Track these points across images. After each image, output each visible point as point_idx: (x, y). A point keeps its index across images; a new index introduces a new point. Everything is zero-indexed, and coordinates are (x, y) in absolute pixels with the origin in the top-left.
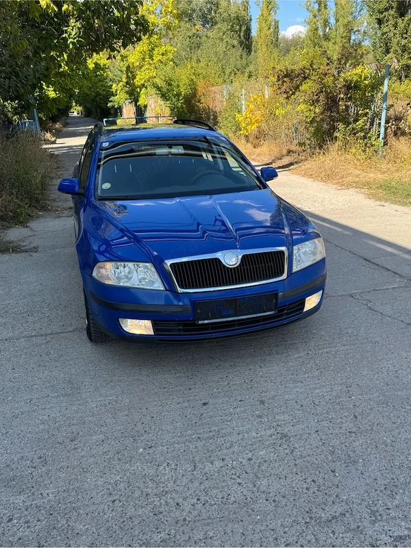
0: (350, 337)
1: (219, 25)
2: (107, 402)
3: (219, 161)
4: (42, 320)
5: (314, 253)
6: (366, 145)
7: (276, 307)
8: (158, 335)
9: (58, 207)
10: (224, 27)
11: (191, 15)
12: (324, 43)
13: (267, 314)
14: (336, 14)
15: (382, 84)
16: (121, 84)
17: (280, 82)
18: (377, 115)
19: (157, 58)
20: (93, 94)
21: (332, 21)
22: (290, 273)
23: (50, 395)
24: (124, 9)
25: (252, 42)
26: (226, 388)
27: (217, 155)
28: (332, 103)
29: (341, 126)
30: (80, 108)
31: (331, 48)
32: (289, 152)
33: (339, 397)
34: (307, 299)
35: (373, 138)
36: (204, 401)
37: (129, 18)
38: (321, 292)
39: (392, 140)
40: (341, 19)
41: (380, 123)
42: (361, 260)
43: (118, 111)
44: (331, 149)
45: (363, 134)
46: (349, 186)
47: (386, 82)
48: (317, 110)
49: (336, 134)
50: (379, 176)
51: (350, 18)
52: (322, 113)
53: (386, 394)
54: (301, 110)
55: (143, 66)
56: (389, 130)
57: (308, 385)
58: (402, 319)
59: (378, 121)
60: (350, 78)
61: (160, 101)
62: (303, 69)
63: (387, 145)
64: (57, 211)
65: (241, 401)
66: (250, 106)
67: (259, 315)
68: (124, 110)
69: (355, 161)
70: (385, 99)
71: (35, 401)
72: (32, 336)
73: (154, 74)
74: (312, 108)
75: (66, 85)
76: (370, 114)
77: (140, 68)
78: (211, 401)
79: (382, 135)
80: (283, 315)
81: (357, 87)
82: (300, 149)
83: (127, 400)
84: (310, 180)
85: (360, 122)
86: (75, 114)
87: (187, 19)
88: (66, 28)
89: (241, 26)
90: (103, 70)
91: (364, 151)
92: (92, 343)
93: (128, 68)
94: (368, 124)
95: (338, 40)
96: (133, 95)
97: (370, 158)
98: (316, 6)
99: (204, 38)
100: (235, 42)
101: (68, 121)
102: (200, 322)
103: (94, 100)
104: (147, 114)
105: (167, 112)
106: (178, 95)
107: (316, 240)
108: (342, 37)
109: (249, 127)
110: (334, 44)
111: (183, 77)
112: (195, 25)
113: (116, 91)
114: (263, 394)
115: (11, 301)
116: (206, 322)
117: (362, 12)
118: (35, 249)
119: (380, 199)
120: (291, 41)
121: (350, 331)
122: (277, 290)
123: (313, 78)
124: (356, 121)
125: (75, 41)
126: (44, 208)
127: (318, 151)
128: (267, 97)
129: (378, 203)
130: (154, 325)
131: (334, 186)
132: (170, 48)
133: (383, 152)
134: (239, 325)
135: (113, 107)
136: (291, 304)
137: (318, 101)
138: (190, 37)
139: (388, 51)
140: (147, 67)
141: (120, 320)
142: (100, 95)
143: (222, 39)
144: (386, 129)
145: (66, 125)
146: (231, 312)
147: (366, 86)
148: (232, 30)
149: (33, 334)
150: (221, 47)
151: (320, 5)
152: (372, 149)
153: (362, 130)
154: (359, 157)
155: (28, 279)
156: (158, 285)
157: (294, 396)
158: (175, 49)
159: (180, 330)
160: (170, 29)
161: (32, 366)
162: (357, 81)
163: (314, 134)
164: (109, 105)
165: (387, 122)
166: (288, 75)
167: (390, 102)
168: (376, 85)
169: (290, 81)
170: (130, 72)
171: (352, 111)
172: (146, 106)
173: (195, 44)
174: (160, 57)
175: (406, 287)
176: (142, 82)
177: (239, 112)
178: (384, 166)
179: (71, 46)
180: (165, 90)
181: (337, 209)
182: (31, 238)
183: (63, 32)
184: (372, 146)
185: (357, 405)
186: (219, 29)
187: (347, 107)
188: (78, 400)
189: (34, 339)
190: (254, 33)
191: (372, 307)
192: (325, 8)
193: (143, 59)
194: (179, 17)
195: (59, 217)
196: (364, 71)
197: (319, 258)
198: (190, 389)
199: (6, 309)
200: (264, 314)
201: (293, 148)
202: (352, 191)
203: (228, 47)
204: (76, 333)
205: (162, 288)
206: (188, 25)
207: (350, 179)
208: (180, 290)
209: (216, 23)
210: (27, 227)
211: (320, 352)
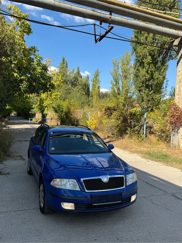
0: (147, 214)
1: (78, 86)
2: (55, 239)
3: (91, 140)
4: (19, 204)
5: (133, 178)
6: (139, 136)
7: (121, 200)
8: (76, 210)
9: (15, 155)
10: (80, 87)
11: (67, 82)
12: (118, 96)
13: (118, 202)
14: (122, 86)
15: (144, 114)
16: (37, 105)
17: (106, 111)
18: (143, 126)
19: (53, 97)
20: (23, 108)
21: (121, 88)
22: (126, 186)
23: (30, 235)
24: (45, 80)
25: (90, 93)
26: (103, 234)
27: (90, 138)
28: (125, 120)
29: (129, 129)
30: (15, 112)
31: (120, 98)
32: (108, 137)
33: (147, 237)
34: (132, 197)
35: (141, 134)
36: (95, 239)
37: (47, 83)
38: (136, 194)
39: (149, 135)
40: (124, 88)
41: (144, 129)
42: (145, 183)
43: (33, 115)
44: (125, 137)
45: (137, 132)
46: (134, 152)
47: (145, 114)
48: (119, 122)
49: (127, 132)
50: (146, 149)
51: (128, 88)
52: (121, 123)
53: (164, 236)
54: (113, 121)
55: (47, 99)
56: (147, 131)
57: (135, 232)
58: (165, 207)
59: (143, 128)
60: (132, 112)
61: (54, 113)
62: (114, 107)
63: (147, 137)
64: (14, 157)
65: (109, 239)
66: (93, 118)
67: (115, 202)
68: (36, 115)
69: (135, 142)
70: (145, 120)
71: (24, 238)
72: (16, 211)
73: (52, 103)
74: (117, 121)
75: (14, 104)
76: (140, 125)
77: (46, 100)
78: (97, 239)
79: (145, 133)
80: (123, 203)
81: (135, 115)
82: (113, 136)
83: (63, 238)
84: (118, 148)
85: (136, 128)
86: (13, 115)
87: (65, 83)
88: (21, 84)
89: (86, 88)
90: (28, 98)
91: (138, 139)
92: (43, 215)
93: (41, 99)
94: (139, 129)
95: (123, 95)
96: (42, 110)
97: (140, 142)
98: (115, 83)
99: (72, 90)
100: (84, 93)
101: (10, 117)
102: (94, 205)
103: (23, 110)
104: (47, 118)
105: (56, 117)
106: (62, 111)
107: (133, 173)
108: (125, 94)
109: (92, 126)
110: (121, 96)
111: (65, 105)
112: (68, 85)
113: (34, 108)
114: (118, 236)
115: (3, 196)
116: (96, 204)
117: (132, 86)
118: (8, 174)
119: (147, 159)
120: (105, 94)
121: (146, 211)
122: (122, 192)
123: (118, 110)
124: (134, 127)
125: (25, 89)
126: (8, 156)
127: (120, 137)
128: (99, 115)
129: (146, 160)
130: (75, 205)
131: (128, 152)
132: (59, 93)
133: (145, 140)
134: (108, 206)
135: (32, 113)
136: (126, 199)
137: (120, 119)
138: (66, 90)
139: (143, 101)
140: (49, 99)
141: (61, 203)
142: (26, 108)
143: (79, 92)
144: (146, 131)
145: (9, 119)
146: (105, 201)
147: (138, 115)
148: (83, 89)
149: (17, 210)
150: (78, 94)
151: (116, 82)
152: (141, 138)
153: (137, 131)
154: (136, 141)
155: (8, 186)
156: (78, 188)
157: (130, 237)
158: (61, 94)
159: (85, 208)
160: (59, 87)
161: (19, 223)
162: (134, 113)
163: (118, 131)
164: (30, 113)
165: (146, 128)
166: (109, 109)
167: (147, 121)
168: (142, 115)
169: (109, 111)
170: (42, 101)
171: (133, 123)
172: (47, 114)
173: (68, 92)
174: (54, 96)
175: (164, 194)
176: (46, 105)
177: (88, 120)
178: (146, 145)
179: (22, 91)
180: (57, 109)
181: (131, 161)
182: (5, 169)
183: (20, 85)
184: (141, 137)
185: (154, 240)
186: (78, 88)
187: (131, 121)
188: (43, 238)
189: (17, 212)
190: (90, 90)
191: (153, 202)
192: (118, 84)
193: (48, 96)
194: (63, 82)
195: (16, 160)
196: (137, 109)
197: (135, 181)
198: (88, 234)
199: (2, 199)
200: (117, 202)
201: (110, 135)
202: (135, 154)
203: (81, 95)
204: (35, 210)
205: (80, 190)
206: (66, 85)
207: (134, 149)
208: (87, 191)
209: (76, 85)
210: (3, 164)
211: (137, 219)
